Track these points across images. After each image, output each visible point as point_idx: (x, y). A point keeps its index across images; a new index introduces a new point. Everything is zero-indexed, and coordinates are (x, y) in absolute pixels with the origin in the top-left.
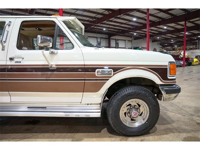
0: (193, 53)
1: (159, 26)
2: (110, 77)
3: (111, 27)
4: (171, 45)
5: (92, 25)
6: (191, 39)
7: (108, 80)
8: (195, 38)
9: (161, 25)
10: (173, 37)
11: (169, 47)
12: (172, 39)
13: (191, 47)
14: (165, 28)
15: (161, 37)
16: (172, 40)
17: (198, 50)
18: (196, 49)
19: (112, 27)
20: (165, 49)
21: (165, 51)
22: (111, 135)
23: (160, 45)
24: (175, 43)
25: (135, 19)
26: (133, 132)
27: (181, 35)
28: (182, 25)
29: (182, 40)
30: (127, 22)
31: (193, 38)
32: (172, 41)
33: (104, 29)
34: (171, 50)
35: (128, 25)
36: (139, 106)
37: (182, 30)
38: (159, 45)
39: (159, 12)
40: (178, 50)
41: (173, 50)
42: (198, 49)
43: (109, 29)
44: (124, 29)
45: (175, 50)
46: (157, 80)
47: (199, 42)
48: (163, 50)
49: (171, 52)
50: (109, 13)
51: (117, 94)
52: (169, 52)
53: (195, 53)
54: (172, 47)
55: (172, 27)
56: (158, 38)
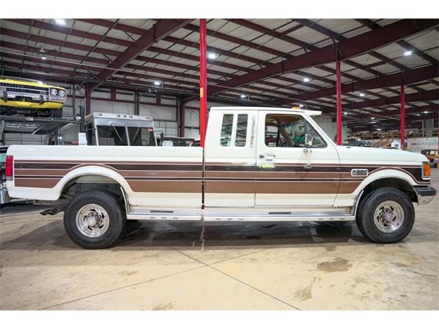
0: (415, 144)
1: (351, 93)
2: (365, 177)
3: (257, 91)
4: (370, 128)
5: (223, 89)
6: (411, 116)
7: (362, 180)
8: (418, 115)
9: (356, 90)
10: (376, 113)
11: (365, 132)
12: (373, 116)
13: (411, 132)
14: (362, 95)
15: (353, 112)
16: (373, 118)
17: (425, 139)
18: (421, 136)
19: (260, 92)
20: (357, 136)
21: (359, 140)
22: (356, 242)
23: (348, 127)
24: (379, 125)
25: (306, 80)
26: (387, 238)
27: (392, 109)
28: (395, 91)
29: (392, 118)
30: (291, 83)
31: (413, 114)
32: (373, 120)
33: (243, 96)
34: (370, 138)
35: (291, 89)
36: (393, 209)
37: (395, 100)
38: (346, 127)
39: (354, 68)
40: (384, 138)
41: (374, 138)
42: (425, 136)
43: (252, 96)
44: (282, 96)
45: (378, 138)
46: (412, 181)
47: (425, 122)
48: (353, 138)
49: (371, 141)
50: (260, 68)
51: (370, 195)
52: (367, 141)
53: (418, 144)
54: (371, 132)
55: (376, 94)
56: (346, 113)
